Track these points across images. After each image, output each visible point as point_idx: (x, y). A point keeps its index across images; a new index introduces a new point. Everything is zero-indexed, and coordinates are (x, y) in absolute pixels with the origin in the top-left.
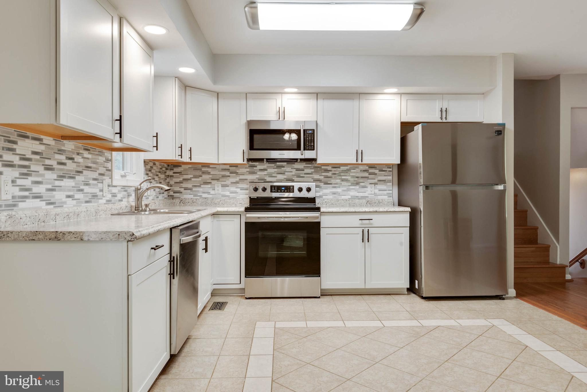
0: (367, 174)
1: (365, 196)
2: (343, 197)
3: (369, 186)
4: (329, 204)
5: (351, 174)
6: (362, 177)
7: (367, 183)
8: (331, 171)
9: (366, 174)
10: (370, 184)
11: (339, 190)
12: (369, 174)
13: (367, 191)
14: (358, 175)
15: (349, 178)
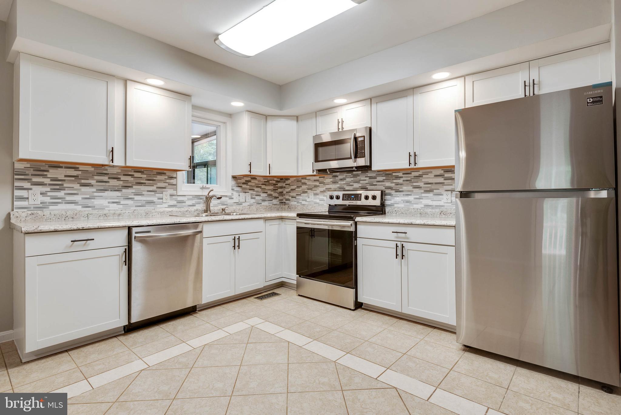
0: (443, 179)
1: (441, 204)
2: (415, 206)
3: (445, 193)
4: (399, 213)
5: (423, 180)
6: (436, 183)
7: (442, 190)
8: (402, 177)
9: (441, 180)
10: (446, 191)
11: (411, 198)
12: (445, 179)
13: (443, 199)
14: (430, 181)
15: (421, 184)
